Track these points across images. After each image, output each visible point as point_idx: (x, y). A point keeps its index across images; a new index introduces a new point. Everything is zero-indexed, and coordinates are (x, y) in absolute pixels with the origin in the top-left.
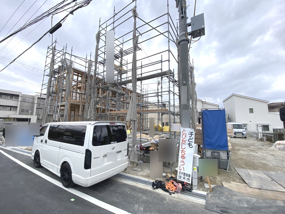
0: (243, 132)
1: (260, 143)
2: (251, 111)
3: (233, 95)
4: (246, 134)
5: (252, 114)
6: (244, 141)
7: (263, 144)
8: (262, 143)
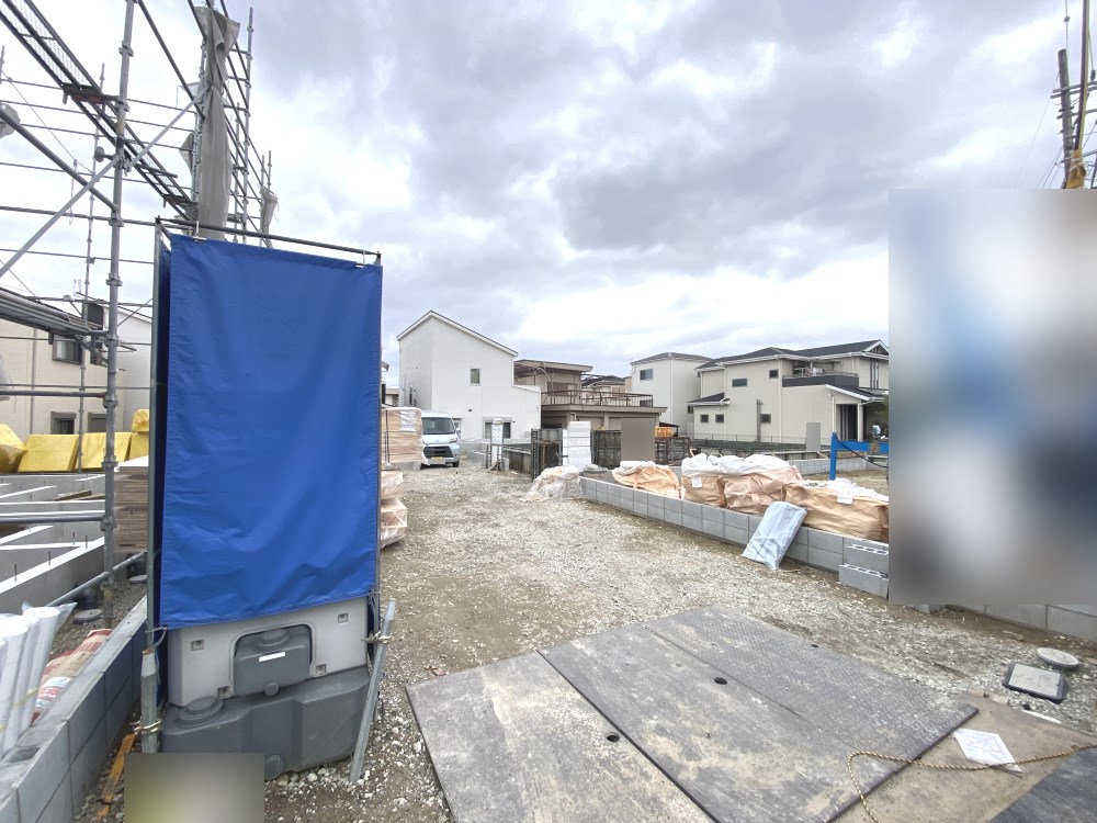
0: (450, 445)
1: (497, 477)
2: (475, 377)
3: (431, 317)
4: (459, 450)
5: (475, 387)
6: (451, 476)
7: (505, 482)
8: (502, 477)
